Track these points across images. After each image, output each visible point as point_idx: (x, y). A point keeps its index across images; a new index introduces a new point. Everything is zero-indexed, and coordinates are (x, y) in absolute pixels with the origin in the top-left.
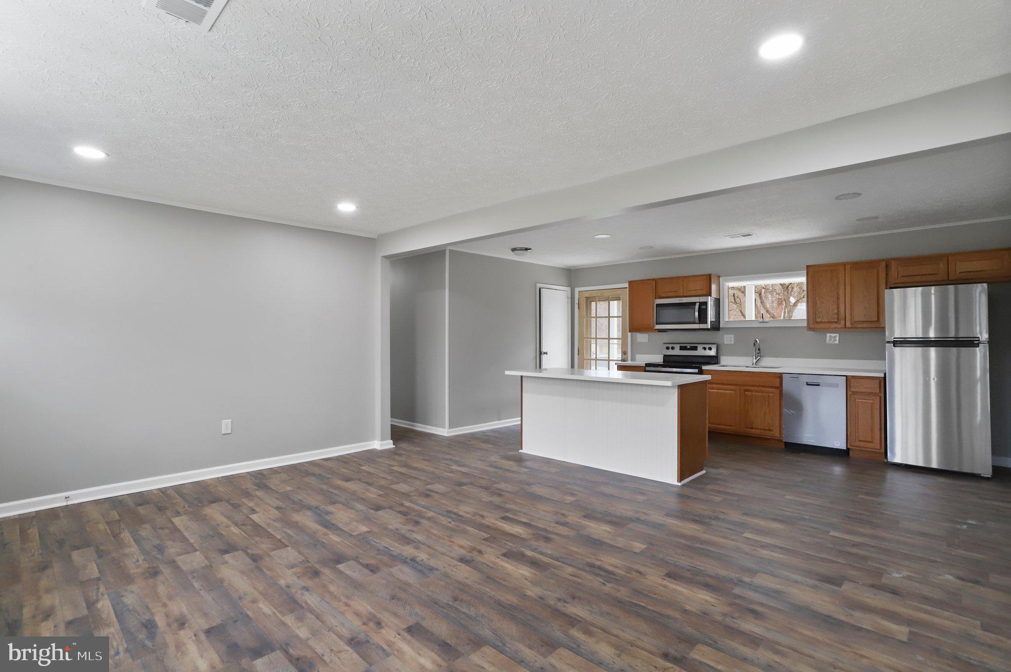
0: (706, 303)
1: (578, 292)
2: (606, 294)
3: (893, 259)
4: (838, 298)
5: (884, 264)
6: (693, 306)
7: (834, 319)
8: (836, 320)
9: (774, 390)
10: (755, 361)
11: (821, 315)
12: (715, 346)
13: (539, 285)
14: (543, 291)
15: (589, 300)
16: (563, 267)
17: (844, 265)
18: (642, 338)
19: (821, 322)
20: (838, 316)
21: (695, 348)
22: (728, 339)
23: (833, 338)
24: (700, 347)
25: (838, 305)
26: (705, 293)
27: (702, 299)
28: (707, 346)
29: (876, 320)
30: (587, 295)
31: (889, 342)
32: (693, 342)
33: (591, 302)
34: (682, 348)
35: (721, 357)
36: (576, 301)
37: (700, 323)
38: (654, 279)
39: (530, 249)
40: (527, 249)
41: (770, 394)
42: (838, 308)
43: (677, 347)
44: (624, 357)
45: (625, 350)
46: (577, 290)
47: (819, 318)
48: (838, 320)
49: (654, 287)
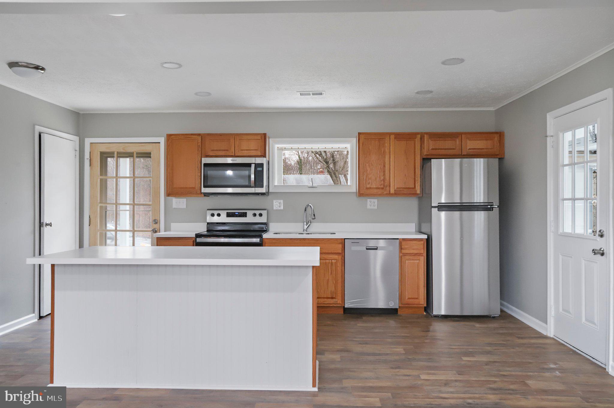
0: (261, 165)
1: (89, 144)
2: (130, 149)
3: (427, 133)
4: (384, 166)
5: (419, 136)
6: (248, 168)
7: (381, 185)
8: (382, 186)
9: (337, 256)
10: (306, 227)
11: (370, 181)
12: (266, 211)
13: (38, 129)
14: (45, 137)
15: (104, 156)
16: (71, 109)
17: (390, 134)
18: (179, 203)
19: (370, 188)
20: (384, 181)
21: (244, 215)
22: (277, 205)
23: (372, 203)
24: (250, 213)
25: (384, 172)
26: (259, 154)
27: (259, 160)
28: (258, 212)
29: (414, 187)
30: (104, 149)
31: (435, 207)
32: (242, 208)
33: (107, 157)
34: (229, 215)
35: (270, 224)
36: (87, 156)
37: (255, 186)
38: (199, 135)
39: (43, 69)
40: (37, 68)
41: (333, 261)
42: (384, 175)
43: (224, 214)
44: (156, 226)
45: (156, 218)
46: (88, 141)
47: (368, 184)
48: (384, 186)
49: (200, 144)
